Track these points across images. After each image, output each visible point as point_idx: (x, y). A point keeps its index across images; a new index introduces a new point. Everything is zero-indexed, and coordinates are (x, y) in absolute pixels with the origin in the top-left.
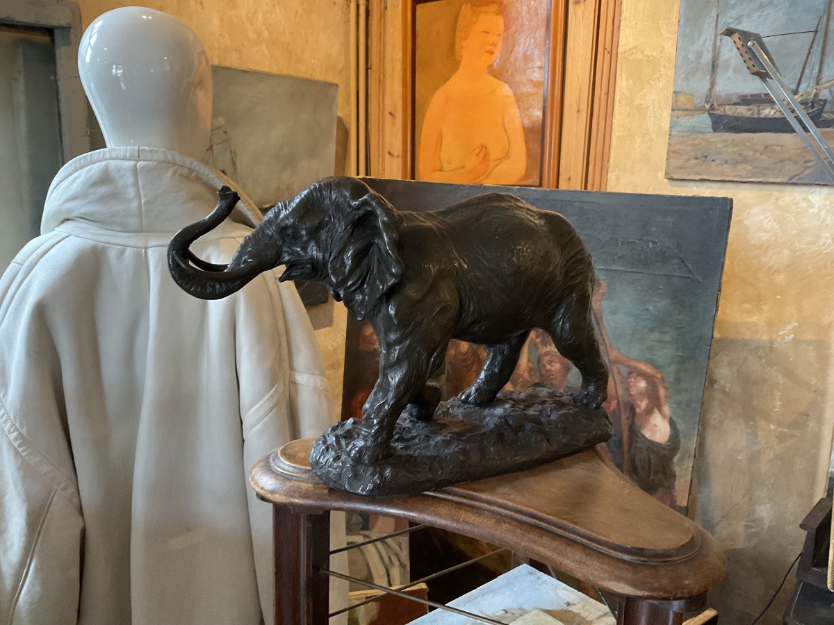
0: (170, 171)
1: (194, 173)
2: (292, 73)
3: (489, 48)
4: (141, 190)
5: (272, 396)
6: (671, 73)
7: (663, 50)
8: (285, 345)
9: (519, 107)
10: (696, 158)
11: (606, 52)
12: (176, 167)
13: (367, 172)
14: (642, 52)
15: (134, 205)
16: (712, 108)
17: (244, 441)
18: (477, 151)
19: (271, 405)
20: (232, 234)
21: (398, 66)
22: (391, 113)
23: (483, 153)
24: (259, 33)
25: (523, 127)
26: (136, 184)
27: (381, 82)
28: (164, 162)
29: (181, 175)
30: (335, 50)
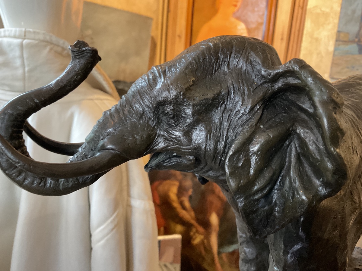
0: (48, 49)
4: (25, 61)
5: (114, 220)
6: (336, 21)
7: (332, 8)
8: (125, 179)
10: (348, 68)
11: (300, 8)
12: (52, 46)
14: (321, 9)
15: (20, 72)
16: (359, 41)
17: (91, 249)
19: (113, 226)
20: (91, 97)
21: (185, 11)
22: (179, 36)
26: (22, 57)
28: (44, 41)
29: (56, 52)
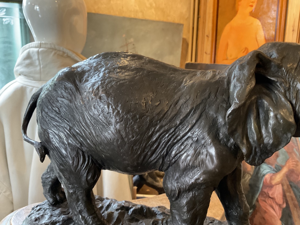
0: (53, 52)
1: (65, 55)
2: (165, 20)
3: (251, 4)
4: (41, 62)
9: (264, 30)
12: (56, 51)
13: (196, 61)
18: (243, 50)
21: (211, 15)
22: (207, 36)
23: (246, 51)
24: (151, 5)
25: (265, 39)
27: (204, 23)
30: (184, 10)
